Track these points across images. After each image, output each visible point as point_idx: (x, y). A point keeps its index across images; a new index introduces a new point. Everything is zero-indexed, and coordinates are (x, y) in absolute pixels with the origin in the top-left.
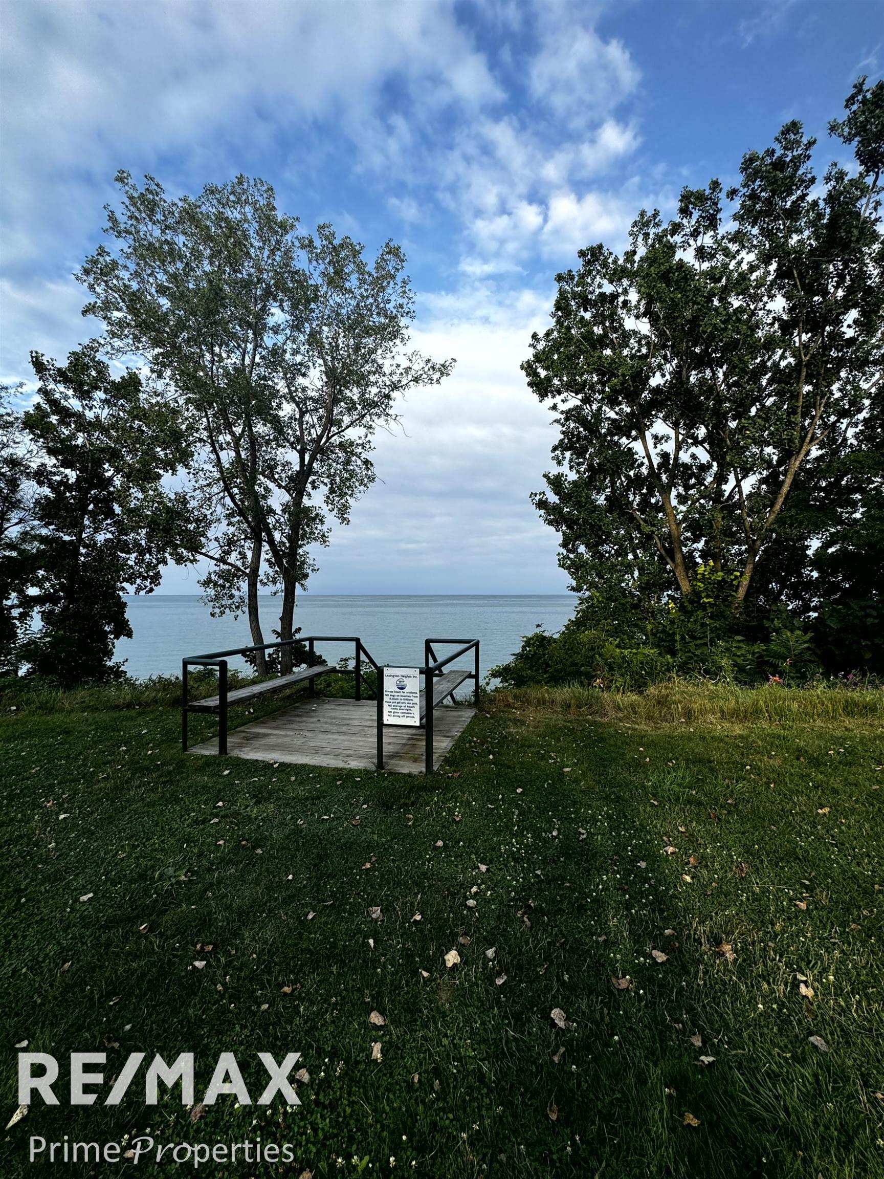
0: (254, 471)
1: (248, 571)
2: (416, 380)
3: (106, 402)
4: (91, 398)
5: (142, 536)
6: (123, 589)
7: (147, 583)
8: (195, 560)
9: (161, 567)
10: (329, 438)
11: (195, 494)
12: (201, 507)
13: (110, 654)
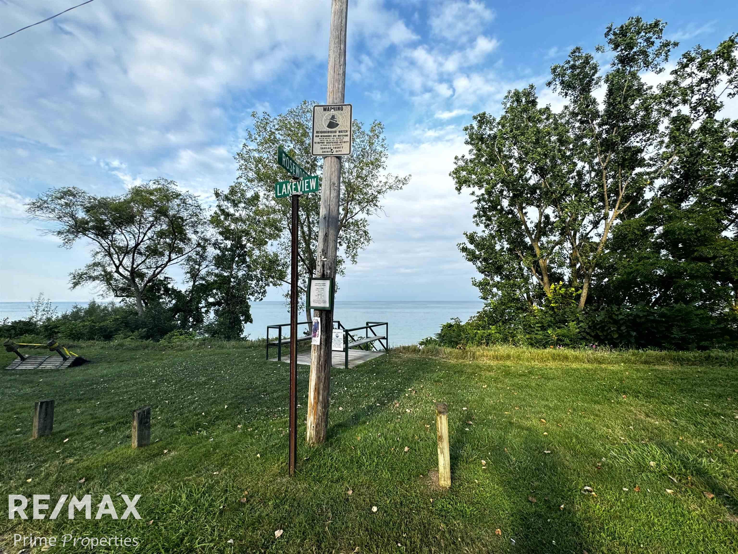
0: (310, 238)
1: (306, 289)
2: (390, 188)
3: (245, 208)
4: (238, 207)
5: (258, 273)
6: (249, 298)
7: (260, 296)
8: (281, 284)
9: (266, 287)
10: (346, 220)
11: (282, 252)
12: (285, 258)
13: (242, 331)
